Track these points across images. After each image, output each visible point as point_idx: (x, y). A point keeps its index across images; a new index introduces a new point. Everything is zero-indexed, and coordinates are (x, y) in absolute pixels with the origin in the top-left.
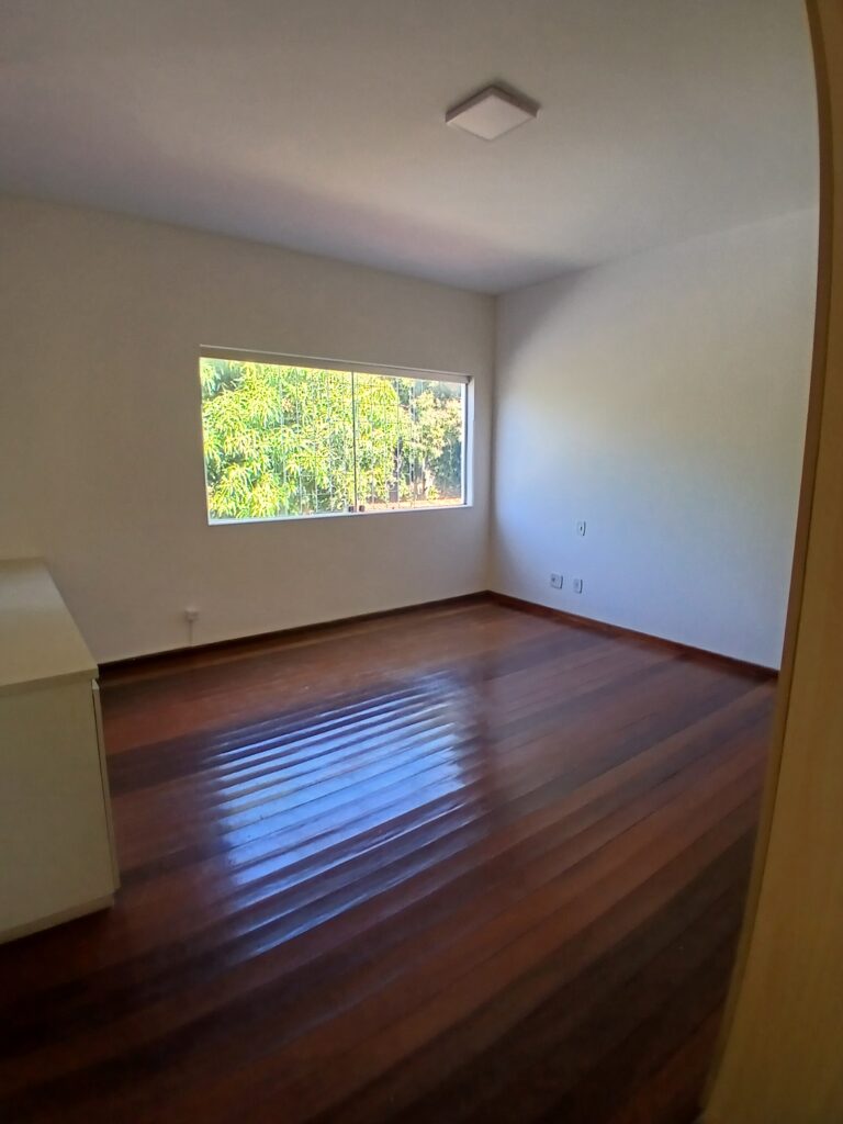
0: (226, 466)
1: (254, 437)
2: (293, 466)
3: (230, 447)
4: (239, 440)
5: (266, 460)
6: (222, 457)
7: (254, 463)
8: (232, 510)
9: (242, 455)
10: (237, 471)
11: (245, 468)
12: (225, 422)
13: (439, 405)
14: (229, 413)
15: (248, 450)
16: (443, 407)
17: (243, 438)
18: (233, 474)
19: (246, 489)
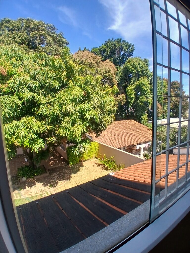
0: (63, 117)
1: (74, 105)
2: (88, 116)
3: (64, 110)
4: (68, 107)
5: (78, 114)
6: (61, 114)
7: (73, 116)
8: (65, 134)
9: (69, 113)
10: (67, 119)
11: (70, 118)
12: (63, 100)
13: (116, 96)
14: (64, 97)
15: (72, 111)
16: (117, 97)
17: (70, 106)
18: (65, 120)
19: (70, 126)
